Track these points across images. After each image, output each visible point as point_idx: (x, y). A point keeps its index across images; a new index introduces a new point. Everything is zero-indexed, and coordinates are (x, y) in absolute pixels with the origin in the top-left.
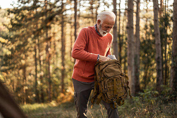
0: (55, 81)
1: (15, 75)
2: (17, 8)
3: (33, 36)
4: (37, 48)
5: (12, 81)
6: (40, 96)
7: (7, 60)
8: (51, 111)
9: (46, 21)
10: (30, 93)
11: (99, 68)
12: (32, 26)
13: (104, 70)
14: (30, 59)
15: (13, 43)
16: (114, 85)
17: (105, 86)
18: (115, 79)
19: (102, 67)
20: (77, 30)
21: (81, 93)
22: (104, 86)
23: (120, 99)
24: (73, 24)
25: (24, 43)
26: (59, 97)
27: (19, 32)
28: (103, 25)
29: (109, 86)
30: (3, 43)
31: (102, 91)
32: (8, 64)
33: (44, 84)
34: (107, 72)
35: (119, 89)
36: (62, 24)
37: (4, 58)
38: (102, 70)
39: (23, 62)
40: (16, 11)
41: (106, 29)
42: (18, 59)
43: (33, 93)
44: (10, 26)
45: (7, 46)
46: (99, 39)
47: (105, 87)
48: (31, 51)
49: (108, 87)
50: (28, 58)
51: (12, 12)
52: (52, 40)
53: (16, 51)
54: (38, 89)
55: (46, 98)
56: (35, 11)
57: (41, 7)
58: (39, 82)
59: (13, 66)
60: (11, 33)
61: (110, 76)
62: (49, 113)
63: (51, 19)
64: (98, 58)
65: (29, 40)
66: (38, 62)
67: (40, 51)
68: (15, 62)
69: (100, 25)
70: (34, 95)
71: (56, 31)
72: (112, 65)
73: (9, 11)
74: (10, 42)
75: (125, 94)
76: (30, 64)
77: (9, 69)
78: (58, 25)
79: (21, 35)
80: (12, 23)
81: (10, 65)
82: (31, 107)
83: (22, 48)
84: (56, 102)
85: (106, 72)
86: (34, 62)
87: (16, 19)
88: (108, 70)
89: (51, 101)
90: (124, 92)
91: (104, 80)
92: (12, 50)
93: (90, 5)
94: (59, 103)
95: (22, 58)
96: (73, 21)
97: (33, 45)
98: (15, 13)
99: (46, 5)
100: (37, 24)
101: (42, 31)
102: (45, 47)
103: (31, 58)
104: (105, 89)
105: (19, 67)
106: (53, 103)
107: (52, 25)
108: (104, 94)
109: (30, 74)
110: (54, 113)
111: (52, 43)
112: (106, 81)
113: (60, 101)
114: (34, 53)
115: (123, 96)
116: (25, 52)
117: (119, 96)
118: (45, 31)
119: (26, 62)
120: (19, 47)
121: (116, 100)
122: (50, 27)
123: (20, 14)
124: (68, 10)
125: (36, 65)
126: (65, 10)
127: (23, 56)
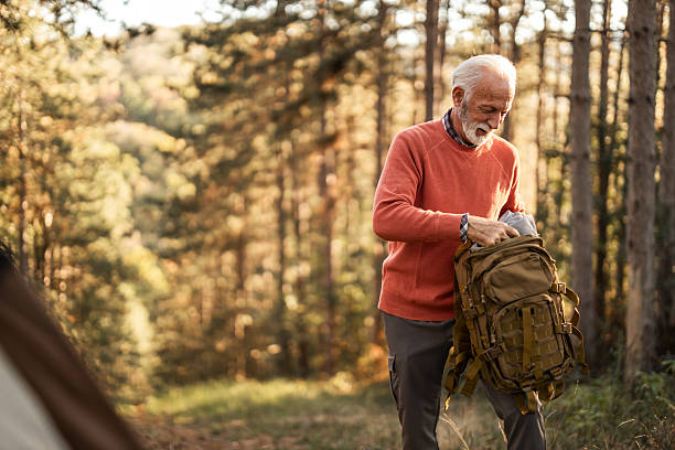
0: (350, 297)
1: (207, 271)
2: (218, 24)
3: (271, 127)
4: (287, 172)
5: (196, 294)
6: (295, 351)
7: (179, 215)
8: (327, 411)
9: (319, 75)
10: (261, 339)
11: (470, 269)
12: (270, 91)
13: (486, 279)
14: (263, 215)
15: (201, 154)
16: (522, 329)
17: (492, 335)
18: (526, 310)
19: (478, 268)
20: (435, 107)
21: (409, 358)
22: (489, 334)
23: (546, 377)
24: (420, 84)
25: (241, 154)
26: (364, 361)
27: (224, 114)
28: (473, 103)
29: (505, 335)
30: (167, 155)
31: (481, 352)
32: (183, 231)
33: (311, 308)
34: (497, 287)
35: (543, 343)
36: (382, 85)
37: (168, 207)
38: (479, 279)
39: (235, 224)
40: (215, 38)
41: (485, 116)
42: (219, 214)
43: (269, 339)
44: (193, 92)
45: (181, 163)
46: (463, 159)
47: (490, 339)
48: (264, 184)
49: (503, 338)
50: (255, 209)
51: (199, 41)
52: (343, 144)
53: (213, 185)
54: (289, 325)
55: (317, 361)
56: (279, 38)
57: (304, 20)
58: (292, 302)
59: (198, 237)
60: (197, 117)
61: (510, 299)
62: (320, 418)
63: (337, 66)
64: (462, 227)
65: (260, 142)
66: (290, 226)
67: (296, 185)
68: (208, 223)
69: (464, 106)
70: (274, 349)
71: (358, 110)
72: (516, 258)
73: (188, 38)
74: (190, 151)
75: (565, 358)
76: (260, 232)
77: (187, 249)
78: (366, 87)
79: (230, 123)
80: (197, 82)
81: (191, 233)
82: (258, 393)
83: (234, 174)
84: (350, 376)
85: (492, 283)
86: (275, 226)
87: (213, 67)
88: (500, 279)
89: (332, 374)
90: (562, 352)
91: (490, 313)
92: (196, 179)
93: (486, 10)
94: (365, 383)
95: (230, 211)
96: (421, 70)
97: (274, 163)
98: (209, 44)
99: (320, 11)
100: (287, 83)
101: (306, 111)
102: (314, 170)
103: (263, 212)
104: (492, 345)
105: (222, 243)
106: (342, 383)
107: (342, 88)
108: (489, 364)
109: (260, 270)
110: (341, 420)
111: (343, 156)
112: (496, 317)
113: (367, 375)
114: (274, 192)
115: (560, 366)
116: (241, 186)
117: (542, 366)
118: (316, 109)
119: (246, 226)
120: (221, 170)
121: (533, 381)
122: (333, 97)
123: (228, 48)
124: (406, 28)
125: (282, 234)
126: (394, 32)
127: (236, 200)
